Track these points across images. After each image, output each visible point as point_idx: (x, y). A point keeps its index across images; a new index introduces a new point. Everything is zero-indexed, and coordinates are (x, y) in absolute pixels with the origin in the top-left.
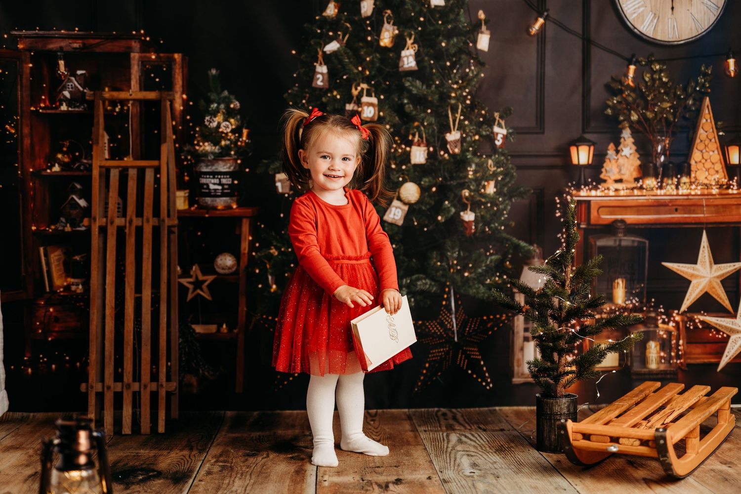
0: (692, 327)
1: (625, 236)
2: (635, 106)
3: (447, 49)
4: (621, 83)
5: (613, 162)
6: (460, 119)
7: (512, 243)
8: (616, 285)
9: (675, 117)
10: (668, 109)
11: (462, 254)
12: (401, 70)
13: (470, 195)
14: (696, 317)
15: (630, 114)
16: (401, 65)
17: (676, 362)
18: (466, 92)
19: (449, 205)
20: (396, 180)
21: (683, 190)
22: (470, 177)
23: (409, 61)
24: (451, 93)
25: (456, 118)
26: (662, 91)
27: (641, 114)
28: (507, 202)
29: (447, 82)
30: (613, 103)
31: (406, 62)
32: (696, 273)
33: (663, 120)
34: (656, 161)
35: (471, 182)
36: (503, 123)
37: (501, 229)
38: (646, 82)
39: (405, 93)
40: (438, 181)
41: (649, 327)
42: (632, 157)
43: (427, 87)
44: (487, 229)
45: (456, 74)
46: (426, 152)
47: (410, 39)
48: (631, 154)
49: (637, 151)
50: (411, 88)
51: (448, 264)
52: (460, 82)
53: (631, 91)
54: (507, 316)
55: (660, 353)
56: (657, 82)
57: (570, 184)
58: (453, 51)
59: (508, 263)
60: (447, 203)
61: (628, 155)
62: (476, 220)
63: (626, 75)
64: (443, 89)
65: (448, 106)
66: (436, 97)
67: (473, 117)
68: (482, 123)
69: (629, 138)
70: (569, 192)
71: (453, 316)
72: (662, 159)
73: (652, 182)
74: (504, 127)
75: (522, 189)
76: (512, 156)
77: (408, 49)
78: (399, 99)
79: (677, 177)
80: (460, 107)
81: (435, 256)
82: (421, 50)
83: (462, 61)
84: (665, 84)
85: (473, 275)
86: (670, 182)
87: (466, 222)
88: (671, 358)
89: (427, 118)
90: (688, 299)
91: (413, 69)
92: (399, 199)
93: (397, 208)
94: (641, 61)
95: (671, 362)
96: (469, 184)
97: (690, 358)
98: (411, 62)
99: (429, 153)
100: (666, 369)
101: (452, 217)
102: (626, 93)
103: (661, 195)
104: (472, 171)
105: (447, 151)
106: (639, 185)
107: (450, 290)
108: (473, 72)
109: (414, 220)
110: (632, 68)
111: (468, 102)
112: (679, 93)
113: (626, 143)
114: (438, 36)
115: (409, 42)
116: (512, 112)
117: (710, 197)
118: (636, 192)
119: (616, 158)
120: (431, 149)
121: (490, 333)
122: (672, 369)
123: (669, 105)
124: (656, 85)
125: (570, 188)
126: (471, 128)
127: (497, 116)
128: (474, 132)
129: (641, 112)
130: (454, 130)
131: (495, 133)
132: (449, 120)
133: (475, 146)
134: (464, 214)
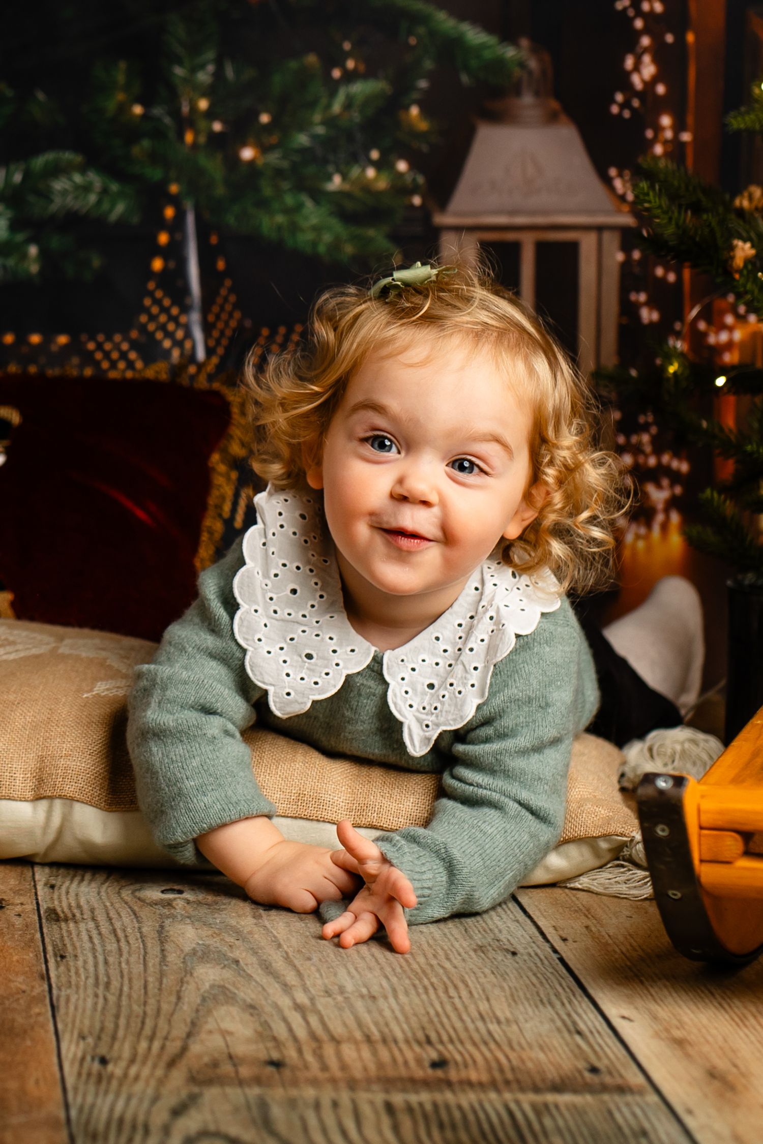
7: (433, 34)
11: (230, 71)
59: (414, 111)
71: (195, 318)
81: (121, 78)
85: (274, 158)
107: (180, 216)
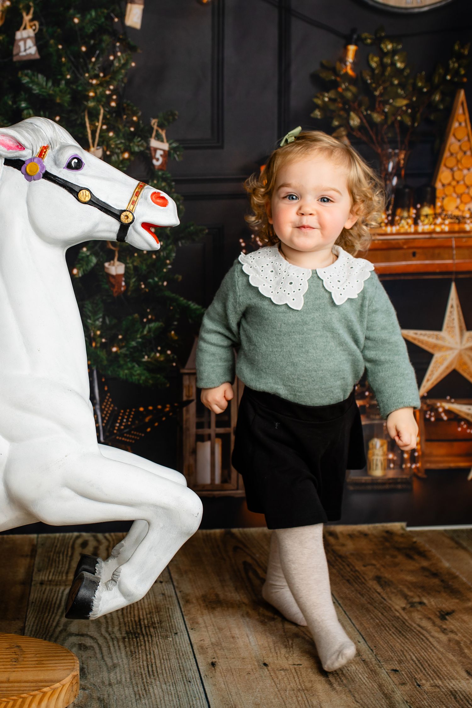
0: (433, 419)
2: (356, 104)
3: (81, 27)
4: (335, 71)
6: (101, 130)
7: (179, 305)
9: (413, 120)
10: (404, 108)
11: (107, 321)
12: (15, 59)
14: (439, 404)
15: (348, 118)
16: (15, 52)
17: (411, 467)
18: (110, 90)
19: (88, 253)
21: (424, 225)
23: (27, 47)
24: (88, 91)
25: (97, 127)
26: (396, 82)
27: (365, 116)
28: (171, 247)
29: (83, 75)
30: (324, 101)
31: (22, 48)
32: (440, 342)
33: (396, 125)
37: (163, 285)
38: (373, 70)
39: (23, 93)
41: (373, 420)
43: (53, 84)
44: (143, 286)
45: (94, 63)
47: (28, 14)
50: (31, 85)
51: (89, 335)
52: (102, 75)
53: (350, 83)
54: (172, 406)
55: (387, 455)
56: (389, 69)
58: (90, 30)
59: (173, 332)
60: (85, 249)
62: (127, 274)
63: (343, 60)
64: (77, 86)
65: (84, 111)
66: (68, 98)
67: (121, 127)
68: (133, 134)
72: (395, 181)
74: (165, 140)
75: (192, 228)
76: (177, 181)
77: (25, 28)
78: (14, 102)
79: (415, 208)
80: (102, 111)
82: (45, 30)
83: (104, 45)
84: (401, 71)
86: (405, 214)
87: (113, 276)
88: (403, 461)
90: (428, 380)
91: (32, 58)
94: (366, 39)
95: (404, 466)
97: (430, 462)
98: (30, 48)
100: (395, 476)
101: (93, 269)
102: (343, 86)
103: (391, 234)
107: (91, 372)
108: (119, 60)
110: (352, 48)
111: (113, 104)
112: (420, 84)
114: (68, 8)
115: (27, 18)
116: (176, 117)
117: (462, 235)
121: (149, 430)
122: (404, 476)
123: (405, 102)
124: (387, 74)
126: (118, 142)
127: (154, 124)
128: (122, 148)
129: (365, 113)
130: (93, 146)
131: (152, 149)
132: (87, 132)
133: (123, 167)
134: (109, 265)
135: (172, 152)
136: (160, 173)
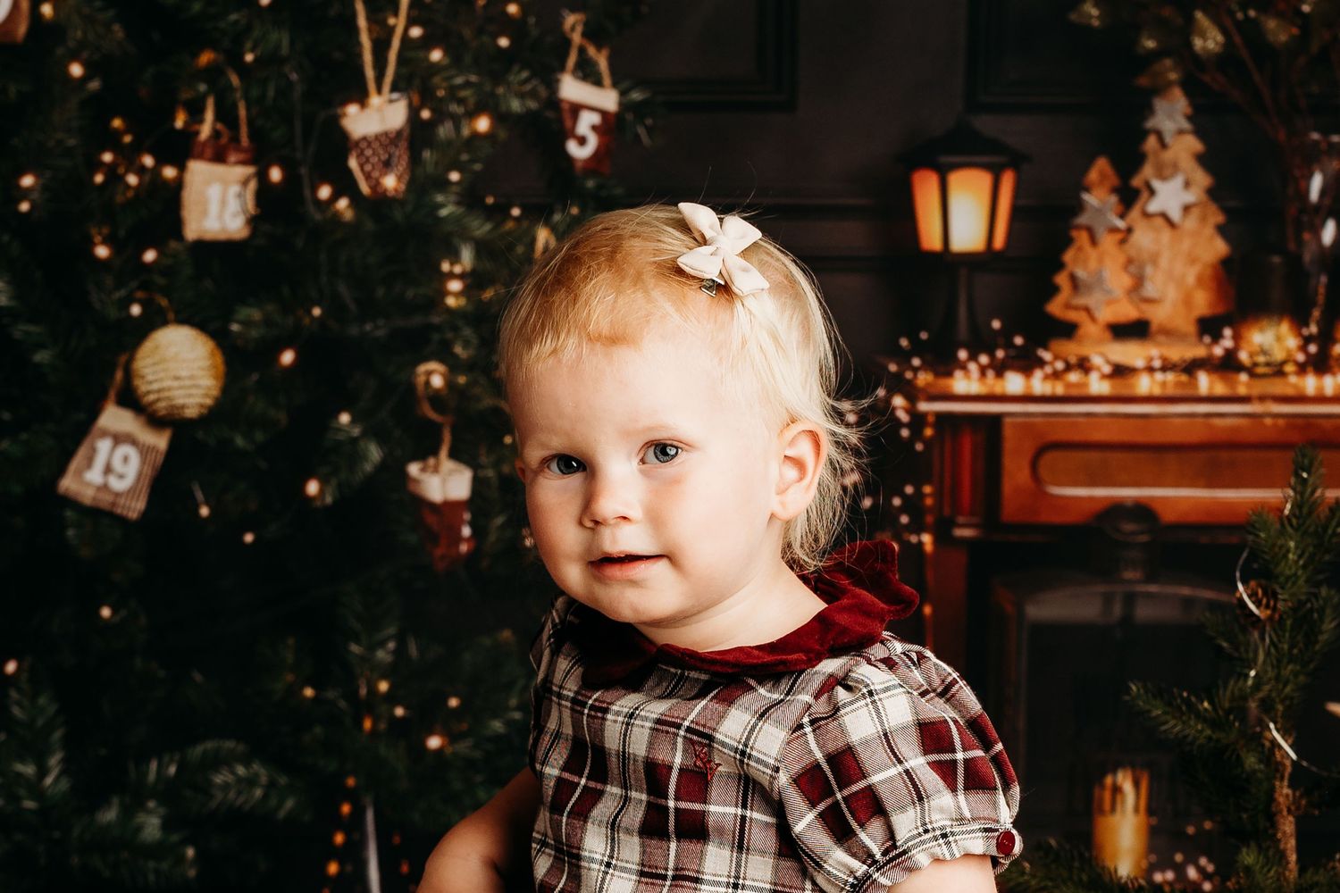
1: (1151, 578)
5: (1108, 242)
6: (406, 39)
8: (1107, 795)
11: (413, 650)
13: (450, 384)
15: (1189, 28)
19: (356, 431)
20: (113, 313)
22: (451, 301)
25: (392, 30)
27: (1238, 24)
34: (1300, 243)
35: (455, 329)
36: (602, 62)
40: (307, 321)
42: (1191, 223)
46: (253, 185)
48: (1187, 209)
49: (1213, 193)
51: (352, 695)
57: (904, 342)
60: (345, 418)
61: (1175, 215)
62: (477, 502)
67: (467, 33)
68: (507, 59)
69: (1181, 132)
70: (899, 376)
72: (1329, 232)
73: (1279, 339)
74: (607, 80)
85: (463, 747)
87: (432, 506)
89: (256, 33)
92: (130, 400)
93: (119, 439)
96: (449, 335)
99: (265, 193)
101: (371, 482)
103: (1321, 399)
104: (461, 277)
105: (346, 184)
106: (1218, 351)
107: (358, 814)
109: (199, 496)
113: (1168, 156)
116: (645, 9)
118: (1204, 382)
119: (1121, 224)
120: (276, 174)
125: (903, 357)
126: (459, 80)
127: (573, 29)
128: (472, 101)
129: (1240, 16)
130: (379, 91)
131: (566, 106)
132: (359, 44)
133: (473, 161)
134: (423, 470)
135: (629, 117)
136: (590, 184)
